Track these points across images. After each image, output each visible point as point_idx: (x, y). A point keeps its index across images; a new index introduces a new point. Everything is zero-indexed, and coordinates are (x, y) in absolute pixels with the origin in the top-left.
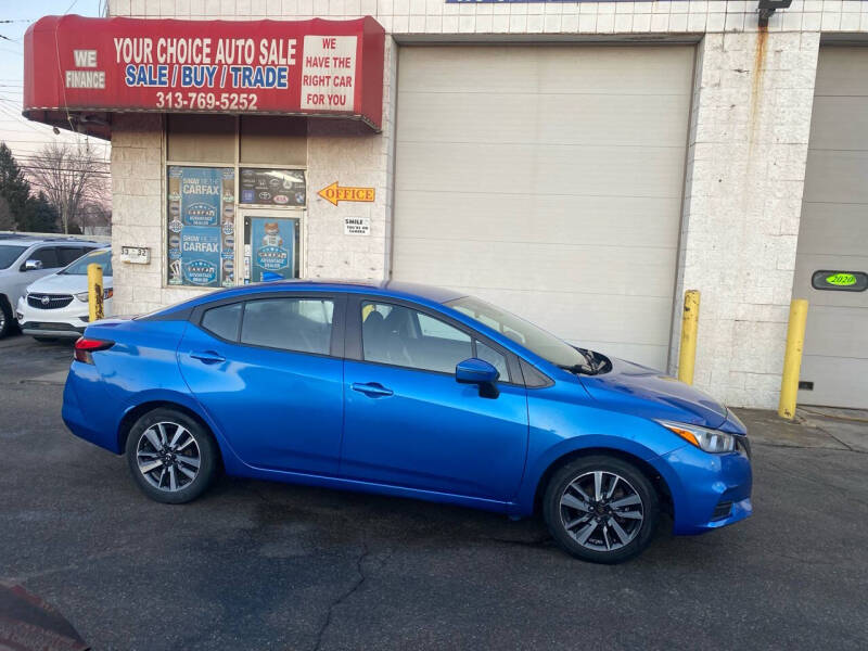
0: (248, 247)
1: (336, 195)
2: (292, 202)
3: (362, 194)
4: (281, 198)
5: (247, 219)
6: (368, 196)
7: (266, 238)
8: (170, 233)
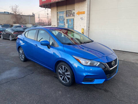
0: (67, 24)
1: (79, 13)
2: (73, 16)
3: (83, 13)
4: (72, 15)
5: (67, 19)
6: (84, 13)
7: (70, 22)
8: (58, 23)
